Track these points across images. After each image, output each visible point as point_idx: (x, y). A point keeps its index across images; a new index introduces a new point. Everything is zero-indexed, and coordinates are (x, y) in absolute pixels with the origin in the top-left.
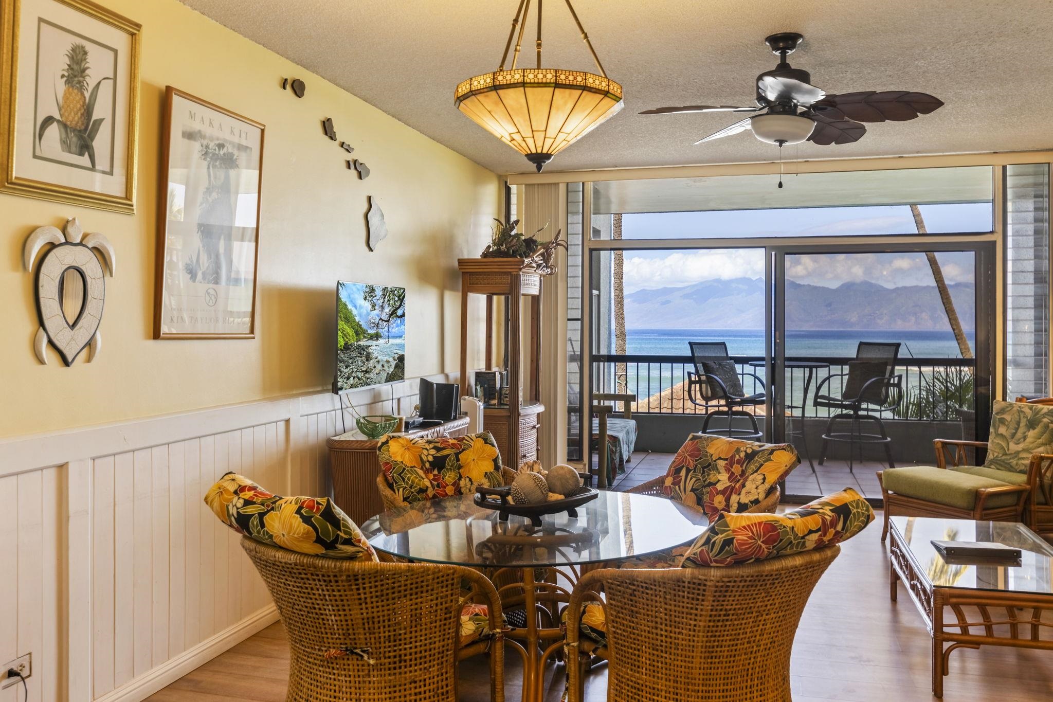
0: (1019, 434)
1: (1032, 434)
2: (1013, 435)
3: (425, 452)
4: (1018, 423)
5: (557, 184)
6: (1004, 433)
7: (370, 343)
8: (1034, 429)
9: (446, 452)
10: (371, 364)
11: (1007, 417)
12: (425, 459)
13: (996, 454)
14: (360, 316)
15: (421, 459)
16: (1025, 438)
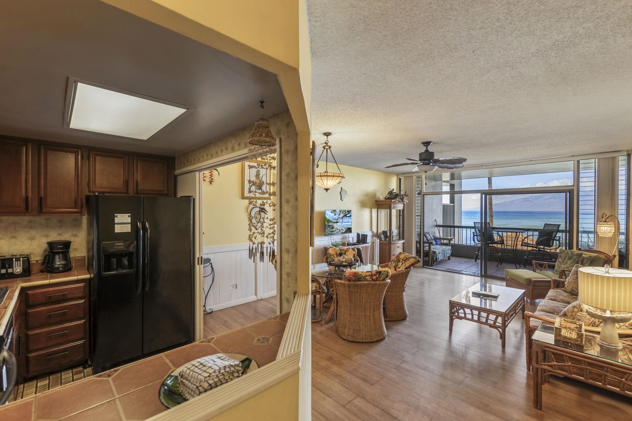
0: (565, 262)
1: (569, 262)
2: (563, 262)
3: (338, 251)
4: (565, 258)
5: (413, 176)
6: (560, 261)
7: (333, 224)
8: (570, 260)
9: (342, 252)
10: (334, 230)
11: (562, 255)
12: (337, 253)
13: (557, 268)
14: (329, 217)
15: (336, 253)
16: (567, 263)
